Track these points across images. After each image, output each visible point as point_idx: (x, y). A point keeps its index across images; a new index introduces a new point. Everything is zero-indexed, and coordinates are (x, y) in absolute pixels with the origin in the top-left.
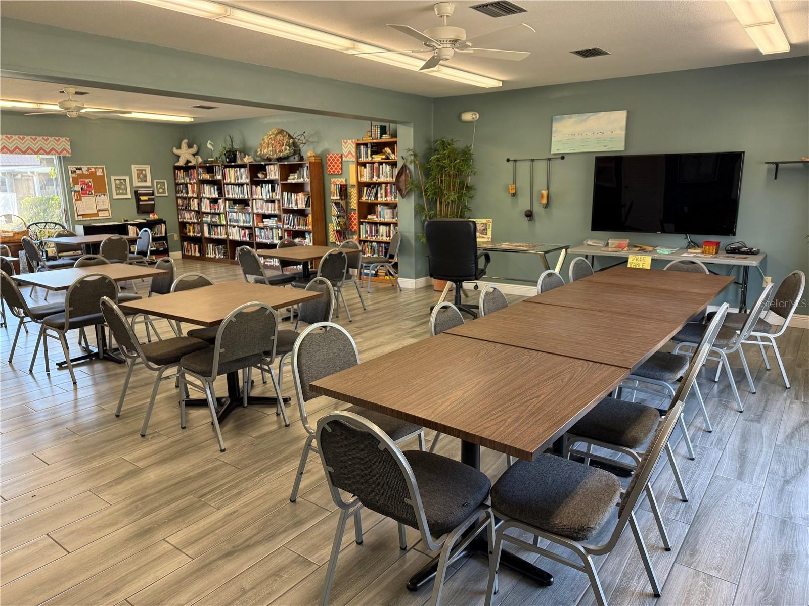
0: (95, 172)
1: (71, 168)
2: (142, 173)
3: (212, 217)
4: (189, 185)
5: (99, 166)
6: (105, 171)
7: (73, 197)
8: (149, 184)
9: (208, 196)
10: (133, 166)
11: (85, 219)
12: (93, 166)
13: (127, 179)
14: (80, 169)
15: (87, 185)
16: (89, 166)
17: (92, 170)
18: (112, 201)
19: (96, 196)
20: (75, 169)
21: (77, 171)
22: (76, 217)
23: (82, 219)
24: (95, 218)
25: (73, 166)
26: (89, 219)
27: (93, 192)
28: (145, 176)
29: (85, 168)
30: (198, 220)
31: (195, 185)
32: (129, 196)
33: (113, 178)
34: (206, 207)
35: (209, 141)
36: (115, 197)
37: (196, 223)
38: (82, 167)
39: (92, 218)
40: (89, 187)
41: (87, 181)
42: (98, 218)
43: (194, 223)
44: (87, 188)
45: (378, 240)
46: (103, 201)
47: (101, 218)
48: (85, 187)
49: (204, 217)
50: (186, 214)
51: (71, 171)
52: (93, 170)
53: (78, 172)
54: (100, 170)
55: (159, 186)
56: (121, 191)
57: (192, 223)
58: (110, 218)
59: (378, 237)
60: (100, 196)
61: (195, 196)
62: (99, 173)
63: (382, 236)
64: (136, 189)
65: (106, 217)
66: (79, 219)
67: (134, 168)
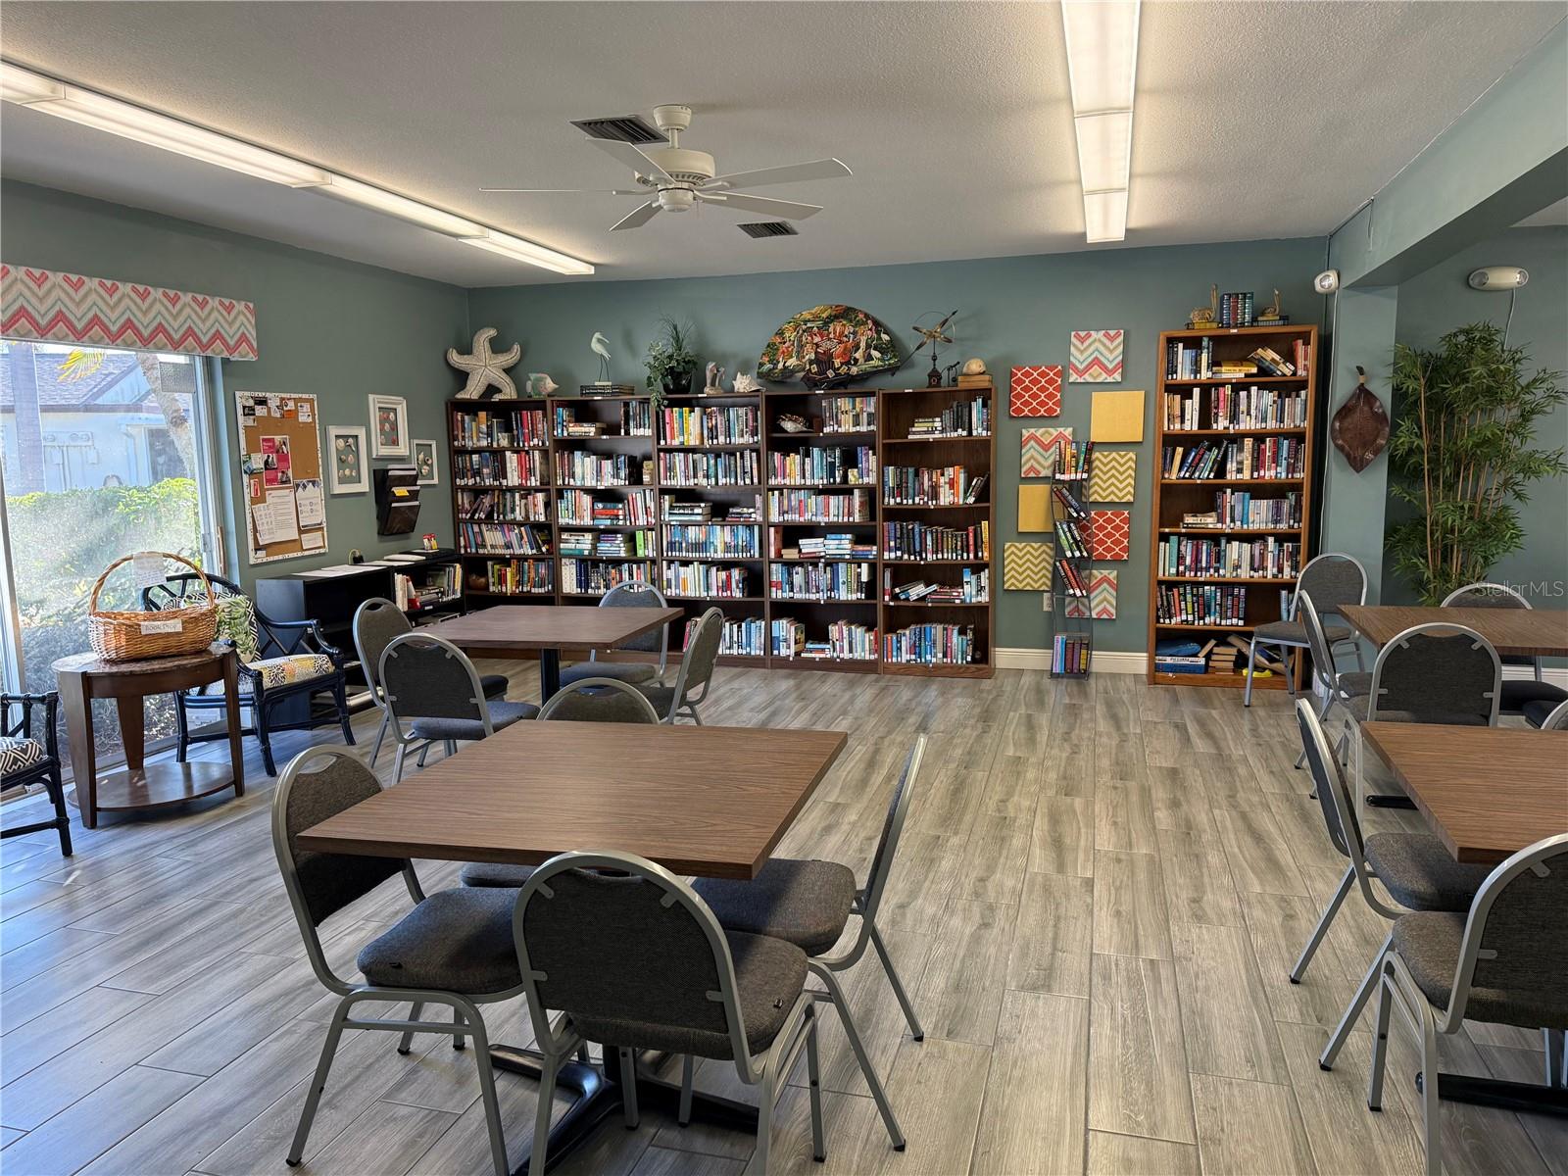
0: (296, 411)
1: (243, 398)
2: (388, 417)
3: (597, 540)
4: (508, 454)
5: (304, 396)
6: (316, 412)
7: (246, 491)
8: (402, 450)
9: (590, 483)
10: (371, 397)
11: (271, 559)
12: (293, 396)
13: (361, 433)
14: (262, 402)
15: (278, 452)
16: (284, 395)
17: (289, 408)
18: (332, 497)
19: (298, 486)
20: (251, 403)
21: (257, 408)
22: (252, 554)
23: (265, 560)
24: (295, 555)
25: (247, 394)
26: (280, 557)
27: (290, 473)
28: (394, 427)
29: (273, 403)
30: (539, 548)
31: (537, 453)
32: (365, 485)
33: (333, 431)
34: (578, 510)
35: (597, 335)
36: (339, 489)
37: (533, 557)
38: (268, 395)
39: (286, 556)
40: (283, 458)
41: (278, 438)
42: (300, 554)
43: (523, 558)
44: (279, 460)
45: (1221, 579)
46: (313, 503)
47: (307, 553)
48: (273, 457)
49: (566, 541)
50: (487, 535)
51: (244, 407)
52: (291, 405)
53: (260, 411)
54: (307, 407)
55: (421, 456)
56: (347, 472)
57: (513, 557)
58: (324, 554)
59: (1222, 572)
60: (305, 487)
61: (534, 482)
62: (303, 418)
63: (1237, 567)
64: (380, 466)
65: (317, 551)
66: (259, 561)
67: (374, 401)
